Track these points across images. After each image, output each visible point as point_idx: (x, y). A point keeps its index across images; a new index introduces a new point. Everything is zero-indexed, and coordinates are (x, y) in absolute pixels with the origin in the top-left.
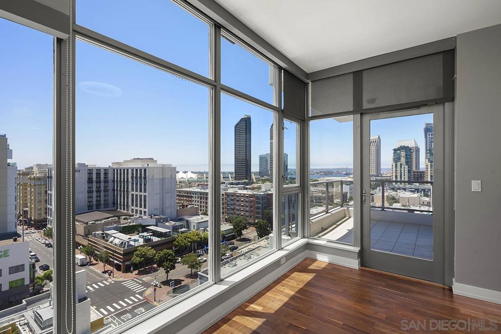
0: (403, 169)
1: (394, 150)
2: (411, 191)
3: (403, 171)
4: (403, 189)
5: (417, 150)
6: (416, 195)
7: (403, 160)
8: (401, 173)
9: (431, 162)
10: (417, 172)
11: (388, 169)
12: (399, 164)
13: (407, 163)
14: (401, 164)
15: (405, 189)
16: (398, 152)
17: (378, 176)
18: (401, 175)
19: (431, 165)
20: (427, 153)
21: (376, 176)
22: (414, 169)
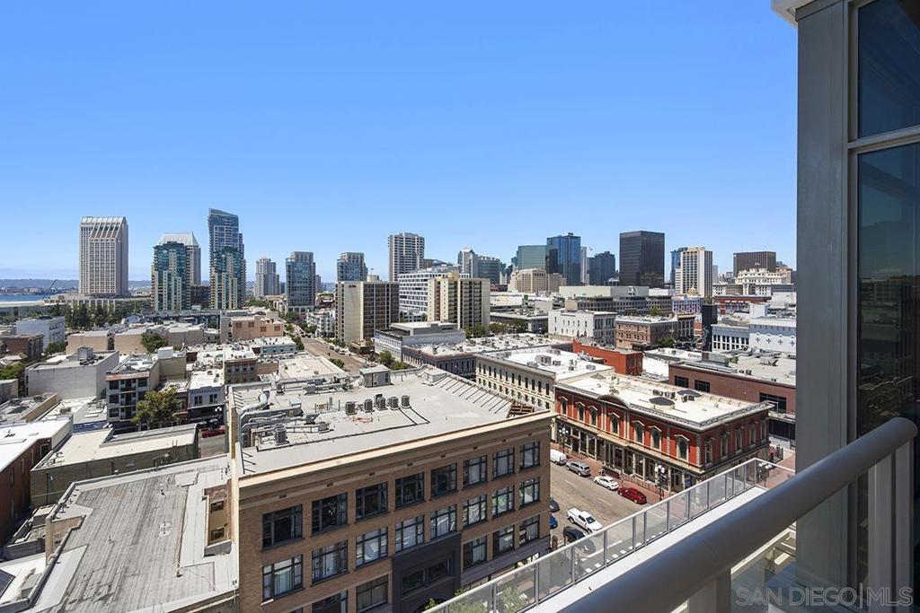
0: (173, 283)
1: (157, 247)
2: (189, 321)
3: (173, 287)
4: (174, 318)
5: (198, 252)
6: (197, 328)
7: (173, 268)
8: (170, 290)
9: (220, 272)
10: (197, 288)
11: (143, 283)
12: (165, 273)
13: (180, 272)
14: (169, 275)
15: (177, 319)
16: (165, 252)
17: (123, 297)
18: (169, 294)
19: (220, 278)
20: (212, 258)
21: (118, 297)
22: (192, 283)
